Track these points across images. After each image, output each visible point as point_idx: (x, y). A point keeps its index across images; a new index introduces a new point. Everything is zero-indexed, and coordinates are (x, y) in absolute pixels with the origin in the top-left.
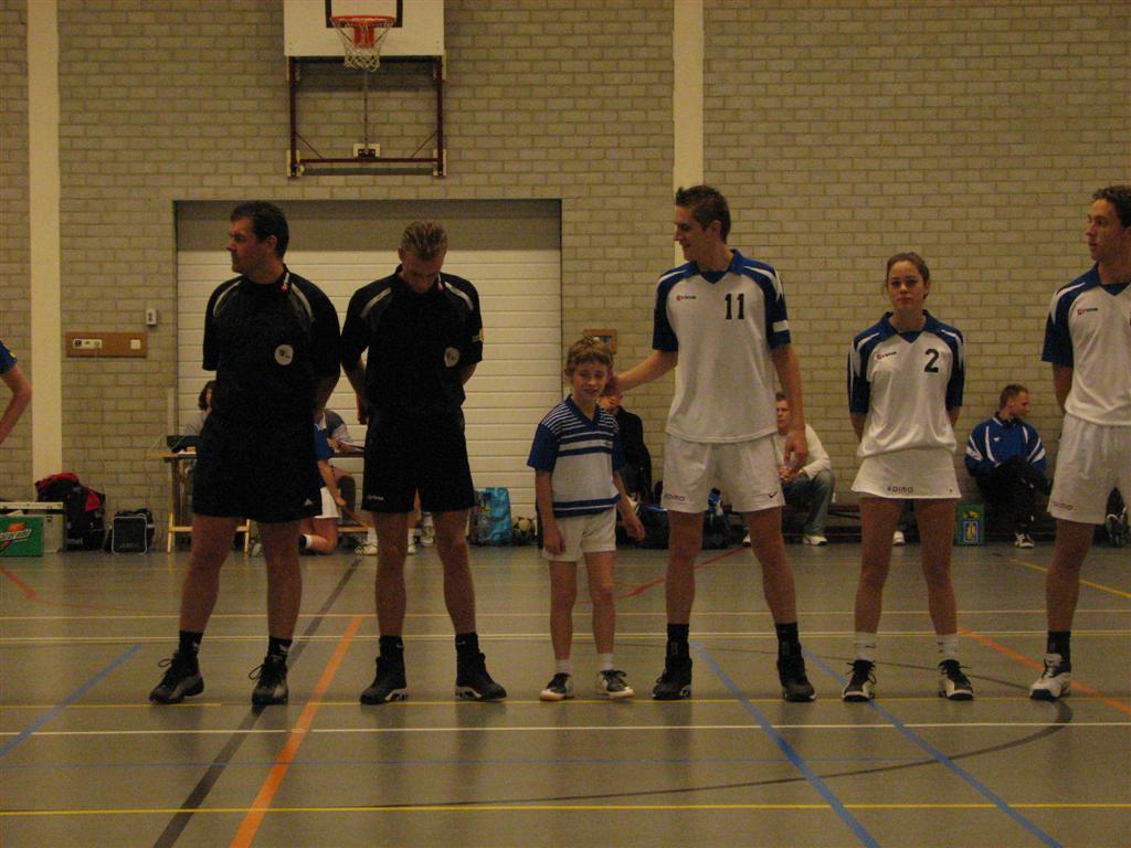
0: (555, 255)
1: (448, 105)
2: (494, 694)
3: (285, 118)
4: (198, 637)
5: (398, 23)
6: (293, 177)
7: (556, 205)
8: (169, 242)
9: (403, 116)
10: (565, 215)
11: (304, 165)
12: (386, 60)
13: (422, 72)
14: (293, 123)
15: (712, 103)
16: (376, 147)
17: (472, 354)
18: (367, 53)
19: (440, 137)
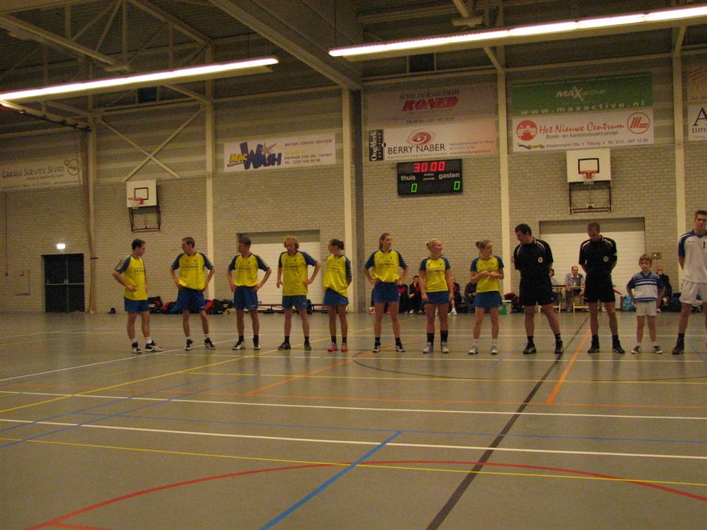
0: (642, 232)
1: (612, 193)
2: (622, 352)
3: (568, 198)
4: (532, 337)
5: (598, 172)
6: (571, 214)
7: (643, 218)
8: (538, 231)
9: (600, 197)
10: (646, 222)
11: (574, 210)
12: (595, 182)
13: (605, 184)
14: (570, 200)
15: (687, 189)
16: (593, 205)
17: (613, 259)
18: (590, 180)
19: (610, 201)
